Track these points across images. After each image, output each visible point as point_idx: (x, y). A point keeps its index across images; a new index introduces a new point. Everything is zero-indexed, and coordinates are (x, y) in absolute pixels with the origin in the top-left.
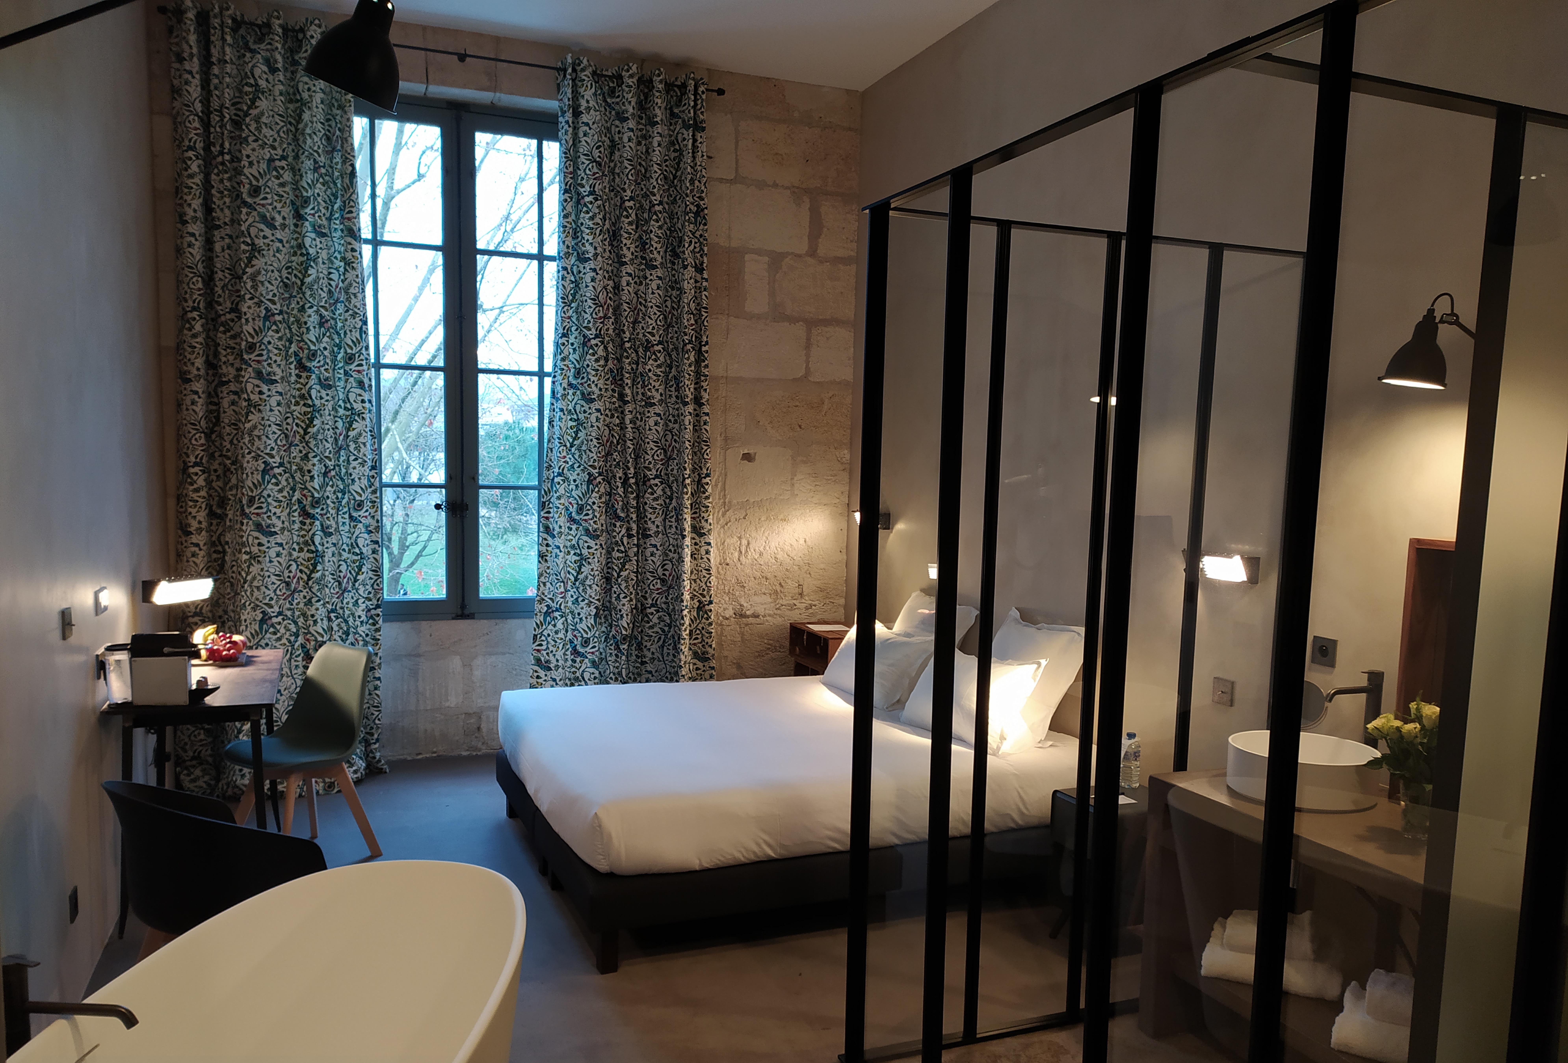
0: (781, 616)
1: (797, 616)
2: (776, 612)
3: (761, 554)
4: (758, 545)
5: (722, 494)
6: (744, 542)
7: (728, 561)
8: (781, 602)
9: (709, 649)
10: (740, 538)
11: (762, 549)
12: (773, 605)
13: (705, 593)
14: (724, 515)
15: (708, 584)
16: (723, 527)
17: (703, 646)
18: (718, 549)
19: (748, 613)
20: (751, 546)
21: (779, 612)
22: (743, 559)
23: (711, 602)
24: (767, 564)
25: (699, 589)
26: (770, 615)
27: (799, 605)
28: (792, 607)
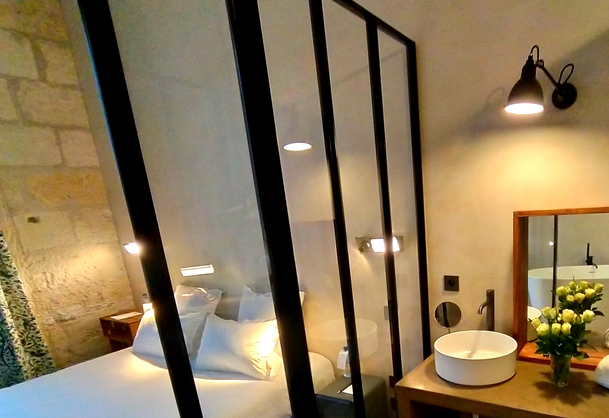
0: (91, 314)
1: (103, 313)
2: (87, 312)
3: (64, 281)
4: (60, 274)
5: (19, 247)
6: (48, 275)
7: (39, 289)
8: (89, 306)
9: (42, 348)
10: (44, 273)
11: (64, 277)
12: (84, 309)
13: (26, 313)
14: (25, 260)
15: (27, 308)
16: (27, 268)
17: (37, 347)
18: (28, 283)
19: (66, 318)
20: (54, 276)
21: (89, 312)
22: (51, 286)
23: (33, 319)
24: (71, 286)
25: (21, 312)
26: (83, 316)
27: (102, 305)
28: (98, 308)
